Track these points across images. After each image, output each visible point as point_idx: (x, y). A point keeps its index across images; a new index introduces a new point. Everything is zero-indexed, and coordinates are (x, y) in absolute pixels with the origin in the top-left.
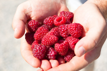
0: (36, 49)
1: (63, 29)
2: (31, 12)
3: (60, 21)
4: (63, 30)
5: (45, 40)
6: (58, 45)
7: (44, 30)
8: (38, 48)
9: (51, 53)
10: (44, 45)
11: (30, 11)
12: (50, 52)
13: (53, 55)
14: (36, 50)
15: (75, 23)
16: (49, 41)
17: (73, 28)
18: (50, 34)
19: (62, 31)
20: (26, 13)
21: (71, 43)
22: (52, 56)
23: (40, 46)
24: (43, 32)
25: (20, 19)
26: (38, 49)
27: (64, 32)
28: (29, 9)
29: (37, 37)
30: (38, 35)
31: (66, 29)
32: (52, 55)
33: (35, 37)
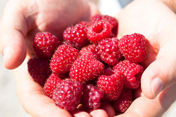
0: (63, 89)
1: (109, 46)
2: (37, 14)
3: (100, 32)
4: (107, 50)
5: (78, 70)
6: (106, 79)
7: (71, 52)
8: (66, 88)
9: (93, 95)
10: (78, 80)
11: (34, 12)
12: (91, 93)
13: (97, 98)
14: (62, 92)
15: (135, 34)
16: (88, 72)
17: (133, 42)
18: (89, 57)
19: (108, 52)
20: (26, 16)
21: (128, 73)
22: (95, 100)
23: (70, 84)
24: (70, 55)
25: (16, 29)
26: (68, 91)
27: (110, 53)
28: (32, 7)
29: (58, 66)
30: (60, 62)
31: (115, 47)
32: (94, 98)
33: (53, 67)
